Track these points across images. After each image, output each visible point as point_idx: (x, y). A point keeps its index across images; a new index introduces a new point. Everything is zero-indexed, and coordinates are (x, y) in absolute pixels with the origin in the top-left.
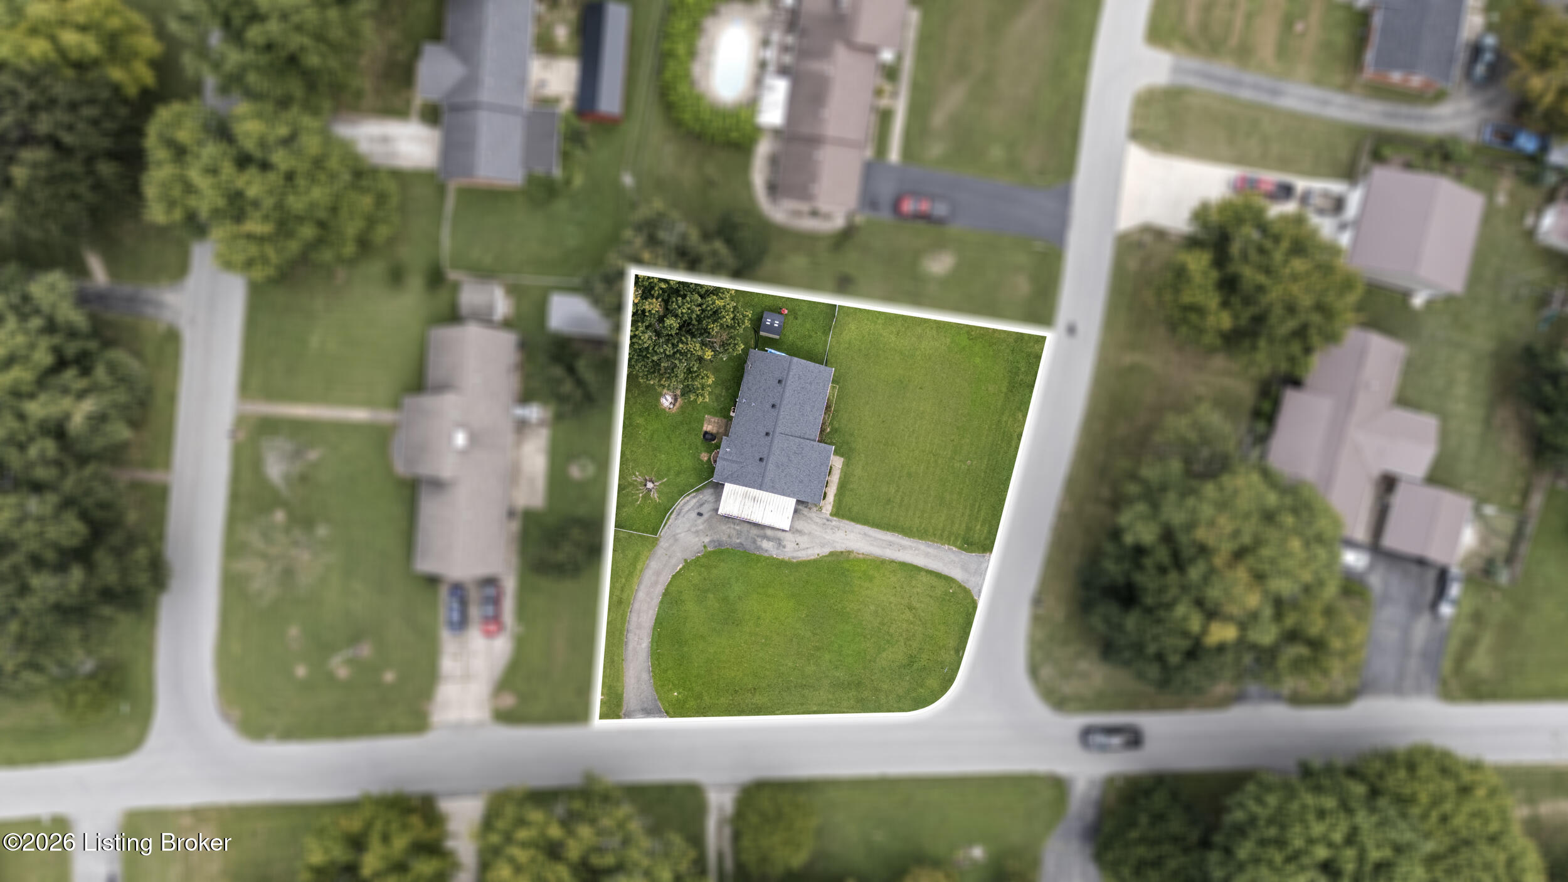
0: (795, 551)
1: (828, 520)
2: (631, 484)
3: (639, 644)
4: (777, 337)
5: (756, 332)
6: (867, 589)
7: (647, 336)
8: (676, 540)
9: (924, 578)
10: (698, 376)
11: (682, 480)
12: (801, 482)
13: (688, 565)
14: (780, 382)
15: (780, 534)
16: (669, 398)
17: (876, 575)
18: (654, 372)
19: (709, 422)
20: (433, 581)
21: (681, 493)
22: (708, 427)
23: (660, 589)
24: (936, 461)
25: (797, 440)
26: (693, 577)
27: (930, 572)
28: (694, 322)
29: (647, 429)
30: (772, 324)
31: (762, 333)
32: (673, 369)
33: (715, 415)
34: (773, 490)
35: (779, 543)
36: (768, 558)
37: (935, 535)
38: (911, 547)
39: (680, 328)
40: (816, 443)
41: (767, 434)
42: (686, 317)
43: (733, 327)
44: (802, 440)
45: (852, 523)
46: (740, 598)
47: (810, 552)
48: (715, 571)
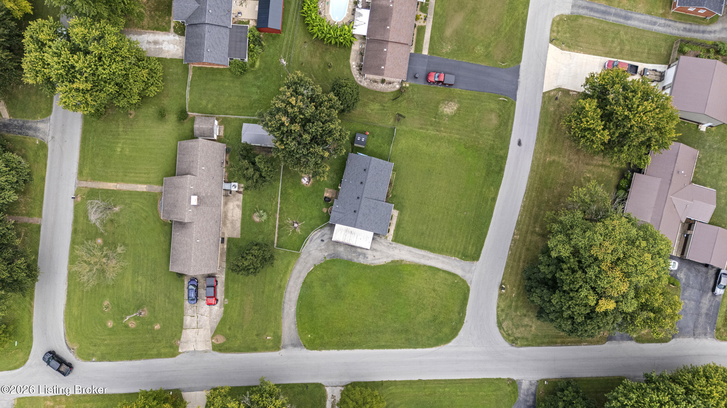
0: (373, 260)
1: (390, 244)
2: (285, 225)
3: (290, 309)
4: (363, 147)
5: (352, 144)
6: (412, 280)
7: (293, 143)
8: (310, 254)
9: (442, 275)
10: (321, 166)
11: (313, 222)
12: (376, 223)
13: (316, 267)
14: (365, 170)
15: (365, 251)
16: (306, 179)
17: (416, 272)
18: (297, 164)
19: (327, 192)
20: (181, 275)
21: (313, 229)
22: (327, 195)
23: (301, 280)
24: (448, 213)
25: (374, 201)
26: (318, 274)
27: (445, 271)
28: (319, 137)
29: (294, 195)
30: (361, 140)
31: (355, 145)
32: (307, 162)
33: (330, 188)
34: (361, 227)
35: (365, 256)
36: (358, 264)
37: (447, 251)
38: (435, 258)
39: (311, 140)
40: (384, 203)
41: (358, 198)
42: (314, 134)
43: (340, 140)
44: (377, 201)
45: (404, 246)
46: (344, 285)
47: (381, 260)
48: (330, 271)
